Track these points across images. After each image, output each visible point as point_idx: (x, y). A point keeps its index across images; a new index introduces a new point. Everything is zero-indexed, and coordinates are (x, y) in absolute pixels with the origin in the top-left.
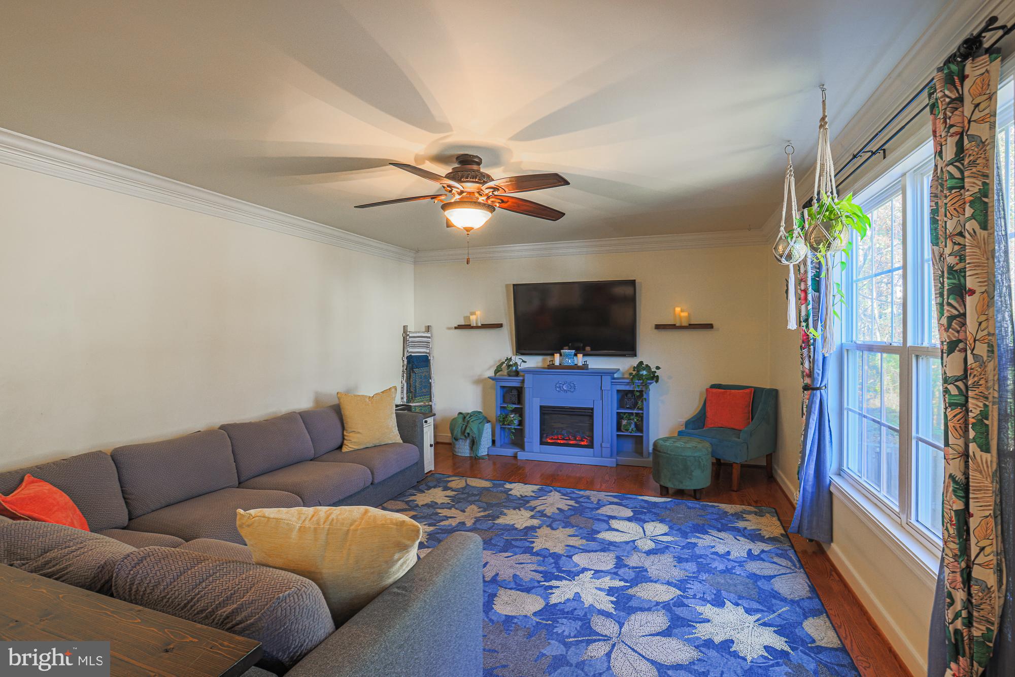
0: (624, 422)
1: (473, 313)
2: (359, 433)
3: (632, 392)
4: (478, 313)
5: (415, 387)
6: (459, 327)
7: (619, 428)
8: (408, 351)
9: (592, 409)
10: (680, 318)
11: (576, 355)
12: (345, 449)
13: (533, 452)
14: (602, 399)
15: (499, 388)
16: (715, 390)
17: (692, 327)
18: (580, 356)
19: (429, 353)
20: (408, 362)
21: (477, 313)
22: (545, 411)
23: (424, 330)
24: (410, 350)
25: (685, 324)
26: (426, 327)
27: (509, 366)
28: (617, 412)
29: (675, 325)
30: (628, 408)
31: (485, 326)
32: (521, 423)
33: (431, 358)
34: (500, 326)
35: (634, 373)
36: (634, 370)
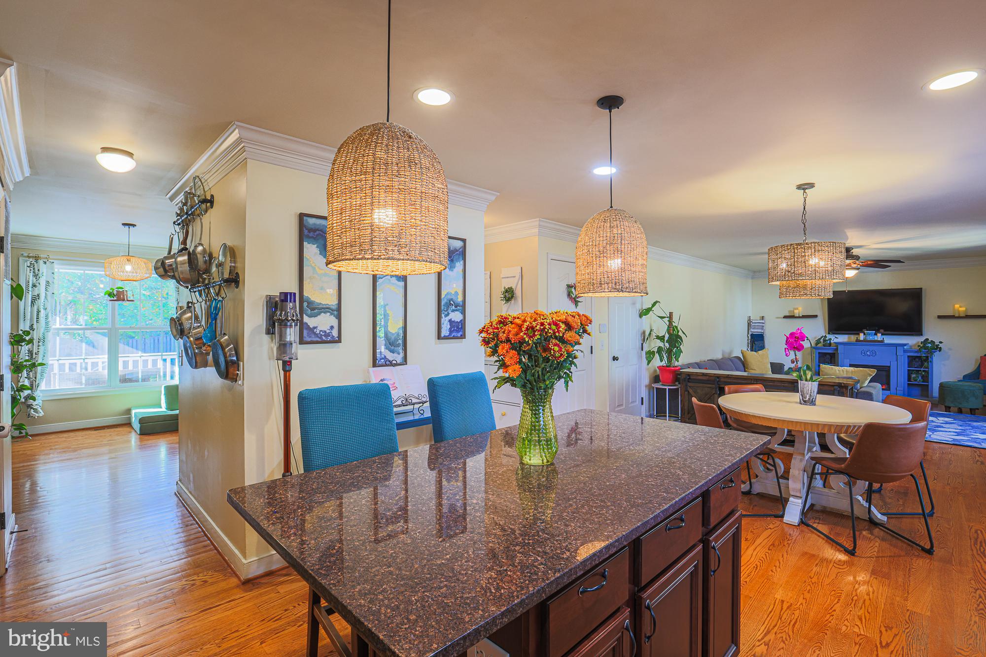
0: (913, 376)
1: (797, 309)
3: (919, 357)
4: (800, 309)
6: (785, 317)
7: (909, 379)
8: (751, 331)
9: (889, 367)
10: (959, 311)
11: (876, 334)
14: (897, 360)
15: (818, 353)
17: (968, 317)
18: (879, 335)
19: (763, 333)
20: (751, 336)
23: (759, 319)
24: (753, 331)
25: (962, 315)
26: (760, 317)
27: (825, 341)
28: (908, 370)
29: (954, 316)
30: (915, 368)
31: (804, 317)
33: (764, 335)
34: (816, 316)
35: (922, 345)
36: (922, 344)
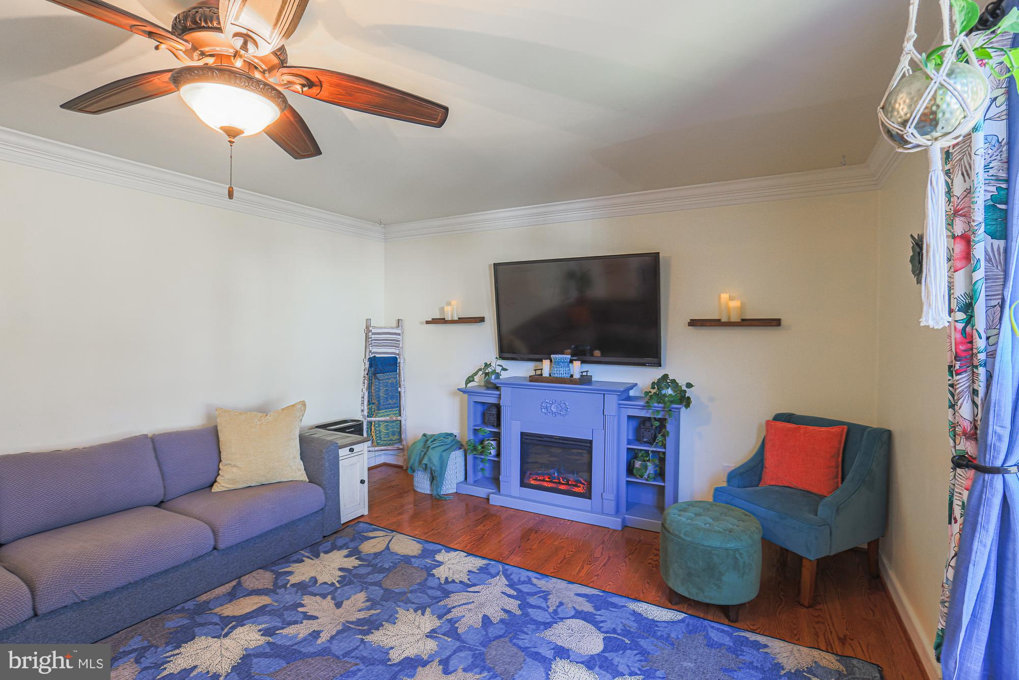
0: (638, 464)
1: (449, 304)
2: (235, 466)
3: (649, 420)
4: (454, 302)
5: (379, 398)
6: (435, 321)
7: (630, 472)
8: (370, 352)
9: (591, 442)
10: (728, 309)
11: (571, 361)
12: (216, 488)
13: (510, 496)
14: (604, 428)
15: (472, 404)
16: (780, 425)
17: (746, 323)
18: (577, 364)
19: (398, 354)
20: (371, 366)
21: (452, 302)
22: (528, 441)
23: (392, 325)
24: (374, 350)
25: (735, 318)
26: (397, 320)
27: (486, 374)
28: (629, 449)
29: (719, 320)
30: (645, 443)
31: (462, 321)
32: (498, 455)
33: (400, 360)
34: (482, 320)
35: (653, 391)
36: (653, 388)
